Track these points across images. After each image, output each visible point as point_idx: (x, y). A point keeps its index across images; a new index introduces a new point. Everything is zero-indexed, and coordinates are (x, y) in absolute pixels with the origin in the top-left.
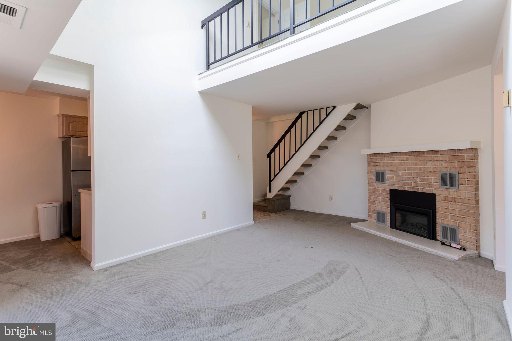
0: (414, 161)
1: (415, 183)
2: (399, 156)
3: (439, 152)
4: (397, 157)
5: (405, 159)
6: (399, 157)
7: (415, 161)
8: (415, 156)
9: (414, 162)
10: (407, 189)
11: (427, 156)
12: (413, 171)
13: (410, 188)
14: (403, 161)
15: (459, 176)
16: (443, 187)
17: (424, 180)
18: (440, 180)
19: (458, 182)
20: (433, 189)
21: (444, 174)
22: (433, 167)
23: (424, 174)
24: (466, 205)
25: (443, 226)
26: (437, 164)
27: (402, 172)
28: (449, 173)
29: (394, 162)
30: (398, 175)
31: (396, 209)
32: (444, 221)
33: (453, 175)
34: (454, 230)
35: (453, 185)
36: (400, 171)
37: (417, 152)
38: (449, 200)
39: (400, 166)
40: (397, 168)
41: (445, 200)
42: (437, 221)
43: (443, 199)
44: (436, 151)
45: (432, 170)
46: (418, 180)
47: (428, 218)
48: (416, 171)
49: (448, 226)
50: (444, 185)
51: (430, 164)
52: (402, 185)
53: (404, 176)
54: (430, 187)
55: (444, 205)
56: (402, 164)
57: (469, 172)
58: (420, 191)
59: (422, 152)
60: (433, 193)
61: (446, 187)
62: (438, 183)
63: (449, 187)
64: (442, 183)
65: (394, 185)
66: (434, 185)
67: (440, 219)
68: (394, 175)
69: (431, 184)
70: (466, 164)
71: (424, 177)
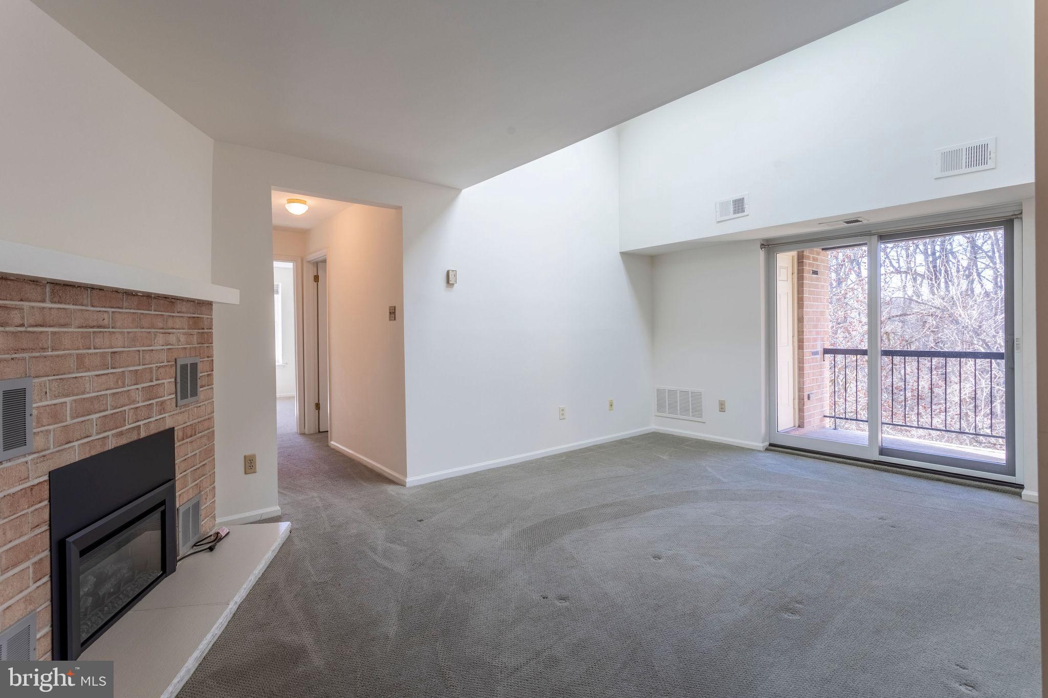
0: (129, 330)
1: (133, 411)
2: (87, 305)
3: (179, 306)
4: (79, 310)
5: (106, 322)
6: (84, 308)
7: (130, 328)
8: (132, 311)
9: (128, 333)
10: (111, 444)
11: (157, 313)
12: (128, 366)
13: (121, 434)
14: (99, 327)
15: (200, 367)
16: (180, 402)
17: (150, 393)
18: (179, 385)
19: (199, 383)
20: (166, 415)
21: (184, 367)
22: (165, 347)
23: (151, 372)
24: (206, 432)
25: (184, 513)
26: (172, 339)
27: (97, 376)
28: (189, 361)
29: (65, 333)
30: (83, 393)
31: (83, 553)
32: (183, 498)
33: (194, 366)
34: (196, 507)
35: (194, 393)
36: (89, 370)
37: (136, 298)
38: (189, 434)
39: (90, 351)
40: (80, 358)
41: (183, 439)
42: (177, 506)
43: (180, 438)
44: (170, 301)
45: (164, 357)
46: (139, 398)
47: (163, 514)
48: (134, 366)
49: (190, 505)
50: (184, 396)
51: (160, 339)
52: (98, 434)
53: (103, 393)
54: (162, 410)
55: (183, 451)
56: (97, 340)
57: (208, 357)
58: (143, 435)
59: (147, 299)
60: (167, 427)
61: (185, 401)
62: (174, 396)
63: (190, 400)
64: (181, 392)
65: (67, 446)
66: (168, 403)
67: (180, 495)
68: (67, 396)
69: (163, 403)
70: (206, 338)
71: (152, 381)
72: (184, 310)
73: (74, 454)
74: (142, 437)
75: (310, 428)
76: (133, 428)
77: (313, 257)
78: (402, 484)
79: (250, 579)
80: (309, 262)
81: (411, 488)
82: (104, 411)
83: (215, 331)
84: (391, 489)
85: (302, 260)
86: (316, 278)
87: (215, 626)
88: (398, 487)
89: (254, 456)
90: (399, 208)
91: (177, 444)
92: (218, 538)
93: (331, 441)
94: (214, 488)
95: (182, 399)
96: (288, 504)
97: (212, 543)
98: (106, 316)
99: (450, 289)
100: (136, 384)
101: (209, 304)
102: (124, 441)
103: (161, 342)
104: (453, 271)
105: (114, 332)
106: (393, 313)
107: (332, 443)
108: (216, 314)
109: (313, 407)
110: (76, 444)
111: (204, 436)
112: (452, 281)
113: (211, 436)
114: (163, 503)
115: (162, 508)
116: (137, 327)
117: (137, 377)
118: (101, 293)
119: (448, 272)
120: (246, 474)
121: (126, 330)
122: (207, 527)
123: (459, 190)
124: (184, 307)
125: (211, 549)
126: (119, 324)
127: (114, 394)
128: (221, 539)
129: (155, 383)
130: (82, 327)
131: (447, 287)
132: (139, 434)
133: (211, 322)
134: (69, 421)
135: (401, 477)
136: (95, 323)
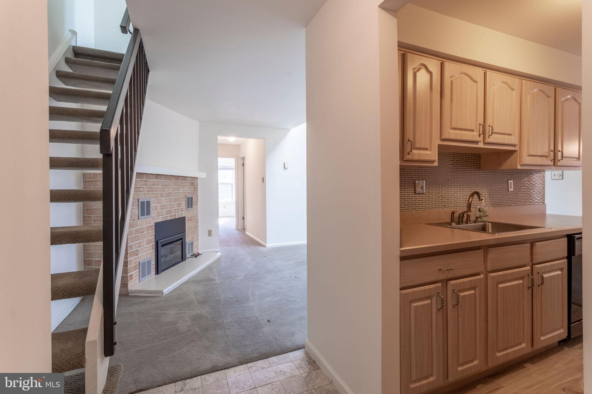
1: (174, 210)
3: (187, 179)
6: (162, 180)
10: (168, 219)
11: (181, 181)
13: (171, 216)
14: (166, 185)
15: (193, 199)
16: (188, 209)
17: (179, 205)
18: (187, 204)
19: (193, 203)
20: (183, 212)
21: (188, 198)
22: (183, 192)
23: (179, 199)
24: (195, 220)
25: (188, 244)
26: (185, 189)
27: (165, 199)
28: (190, 196)
29: (158, 187)
30: (162, 203)
31: (162, 246)
32: (188, 239)
33: (192, 198)
34: (192, 243)
35: (192, 207)
36: (163, 197)
37: (175, 177)
38: (190, 219)
39: (164, 192)
40: (161, 194)
41: (188, 221)
42: (186, 241)
43: (187, 220)
44: (185, 177)
45: (183, 194)
46: (176, 207)
47: (182, 242)
48: (174, 197)
49: (190, 242)
50: (188, 207)
51: (182, 189)
52: (165, 215)
53: (167, 204)
54: (182, 211)
55: (188, 224)
56: (165, 189)
57: (196, 195)
58: (177, 217)
59: (178, 177)
60: (183, 216)
61: (189, 209)
62: (185, 207)
63: (190, 209)
64: (188, 206)
65: (158, 217)
66: (184, 209)
67: (187, 238)
68: (158, 204)
69: (182, 208)
70: (196, 189)
71: (179, 202)
72: (189, 180)
73: (160, 219)
74: (176, 218)
75: (241, 227)
76: (174, 215)
77: (241, 156)
78: (265, 246)
79: (205, 264)
80: (240, 158)
81: (267, 248)
82: (167, 209)
83: (199, 187)
84: (260, 248)
85: (238, 157)
86: (243, 165)
87: (194, 272)
88: (263, 247)
89: (211, 230)
90: (265, 139)
91: (186, 222)
92: (199, 254)
93: (246, 232)
94: (198, 239)
95: (188, 208)
96: (223, 249)
97: (196, 255)
98: (167, 182)
99: (285, 170)
100: (175, 202)
101: (197, 178)
102: (172, 218)
103: (182, 190)
104: (286, 163)
105: (169, 187)
106: (263, 180)
107: (247, 232)
108: (199, 181)
109: (242, 218)
110: (161, 217)
111: (195, 221)
112: (286, 167)
113: (197, 222)
114: (182, 239)
115: (182, 240)
116: (175, 185)
117: (175, 200)
118: (166, 176)
119: (285, 163)
120: (209, 236)
121: (172, 187)
122: (195, 251)
123: (290, 130)
124: (189, 179)
125: (196, 257)
126: (171, 185)
127: (169, 204)
128: (199, 255)
129: (180, 202)
130: (162, 186)
131: (284, 169)
132: (176, 217)
133: (197, 184)
134: (159, 211)
135: (265, 244)
136: (165, 185)
